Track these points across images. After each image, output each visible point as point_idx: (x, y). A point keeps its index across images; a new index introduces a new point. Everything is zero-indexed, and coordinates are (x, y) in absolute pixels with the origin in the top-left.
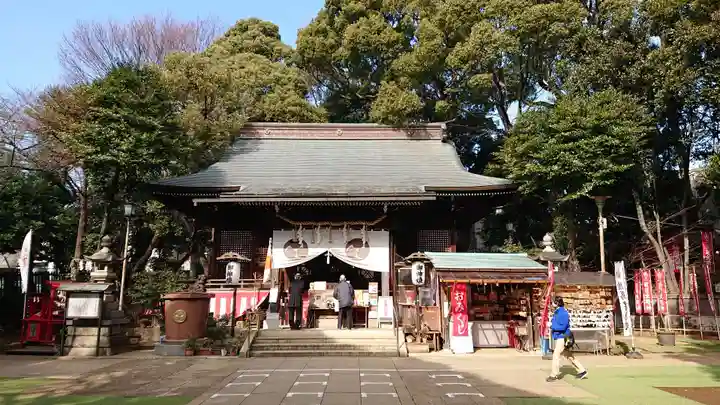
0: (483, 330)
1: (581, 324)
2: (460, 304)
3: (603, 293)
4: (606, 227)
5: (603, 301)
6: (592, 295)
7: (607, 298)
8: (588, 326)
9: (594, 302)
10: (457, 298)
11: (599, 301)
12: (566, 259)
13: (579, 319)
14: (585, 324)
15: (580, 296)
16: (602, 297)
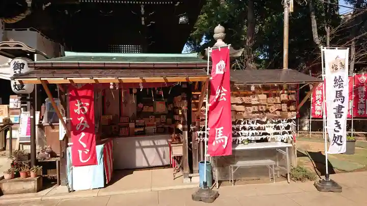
0: (142, 148)
1: (253, 138)
2: (82, 118)
3: (284, 97)
4: (291, 10)
5: (284, 107)
6: (271, 100)
7: (289, 103)
8: (262, 141)
9: (273, 108)
10: (78, 111)
11: (278, 107)
12: (239, 54)
13: (251, 132)
14: (259, 138)
15: (254, 101)
16: (282, 102)
